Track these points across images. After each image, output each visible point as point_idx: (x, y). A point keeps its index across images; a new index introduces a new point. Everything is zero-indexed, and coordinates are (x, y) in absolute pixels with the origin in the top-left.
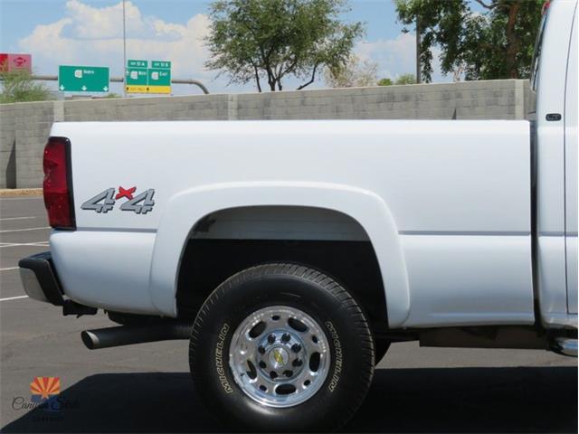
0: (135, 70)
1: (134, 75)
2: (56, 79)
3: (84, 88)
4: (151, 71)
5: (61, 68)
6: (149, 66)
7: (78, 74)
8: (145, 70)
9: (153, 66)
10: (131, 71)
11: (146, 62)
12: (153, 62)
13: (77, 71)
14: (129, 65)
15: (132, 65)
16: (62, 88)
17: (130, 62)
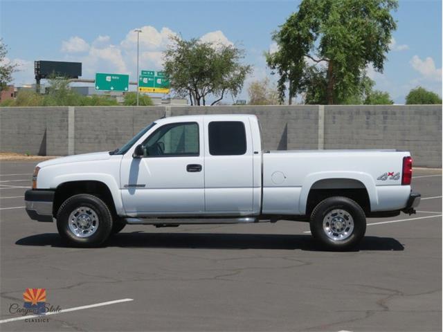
0: (146, 77)
1: (145, 80)
2: (94, 82)
3: (112, 88)
4: (156, 78)
5: (97, 74)
6: (156, 75)
7: (108, 79)
8: (153, 78)
9: (158, 75)
10: (143, 77)
11: (153, 72)
12: (158, 73)
13: (108, 77)
14: (142, 74)
15: (145, 74)
16: (97, 88)
17: (143, 71)
